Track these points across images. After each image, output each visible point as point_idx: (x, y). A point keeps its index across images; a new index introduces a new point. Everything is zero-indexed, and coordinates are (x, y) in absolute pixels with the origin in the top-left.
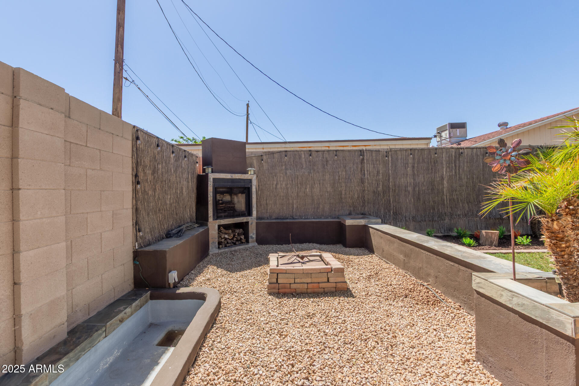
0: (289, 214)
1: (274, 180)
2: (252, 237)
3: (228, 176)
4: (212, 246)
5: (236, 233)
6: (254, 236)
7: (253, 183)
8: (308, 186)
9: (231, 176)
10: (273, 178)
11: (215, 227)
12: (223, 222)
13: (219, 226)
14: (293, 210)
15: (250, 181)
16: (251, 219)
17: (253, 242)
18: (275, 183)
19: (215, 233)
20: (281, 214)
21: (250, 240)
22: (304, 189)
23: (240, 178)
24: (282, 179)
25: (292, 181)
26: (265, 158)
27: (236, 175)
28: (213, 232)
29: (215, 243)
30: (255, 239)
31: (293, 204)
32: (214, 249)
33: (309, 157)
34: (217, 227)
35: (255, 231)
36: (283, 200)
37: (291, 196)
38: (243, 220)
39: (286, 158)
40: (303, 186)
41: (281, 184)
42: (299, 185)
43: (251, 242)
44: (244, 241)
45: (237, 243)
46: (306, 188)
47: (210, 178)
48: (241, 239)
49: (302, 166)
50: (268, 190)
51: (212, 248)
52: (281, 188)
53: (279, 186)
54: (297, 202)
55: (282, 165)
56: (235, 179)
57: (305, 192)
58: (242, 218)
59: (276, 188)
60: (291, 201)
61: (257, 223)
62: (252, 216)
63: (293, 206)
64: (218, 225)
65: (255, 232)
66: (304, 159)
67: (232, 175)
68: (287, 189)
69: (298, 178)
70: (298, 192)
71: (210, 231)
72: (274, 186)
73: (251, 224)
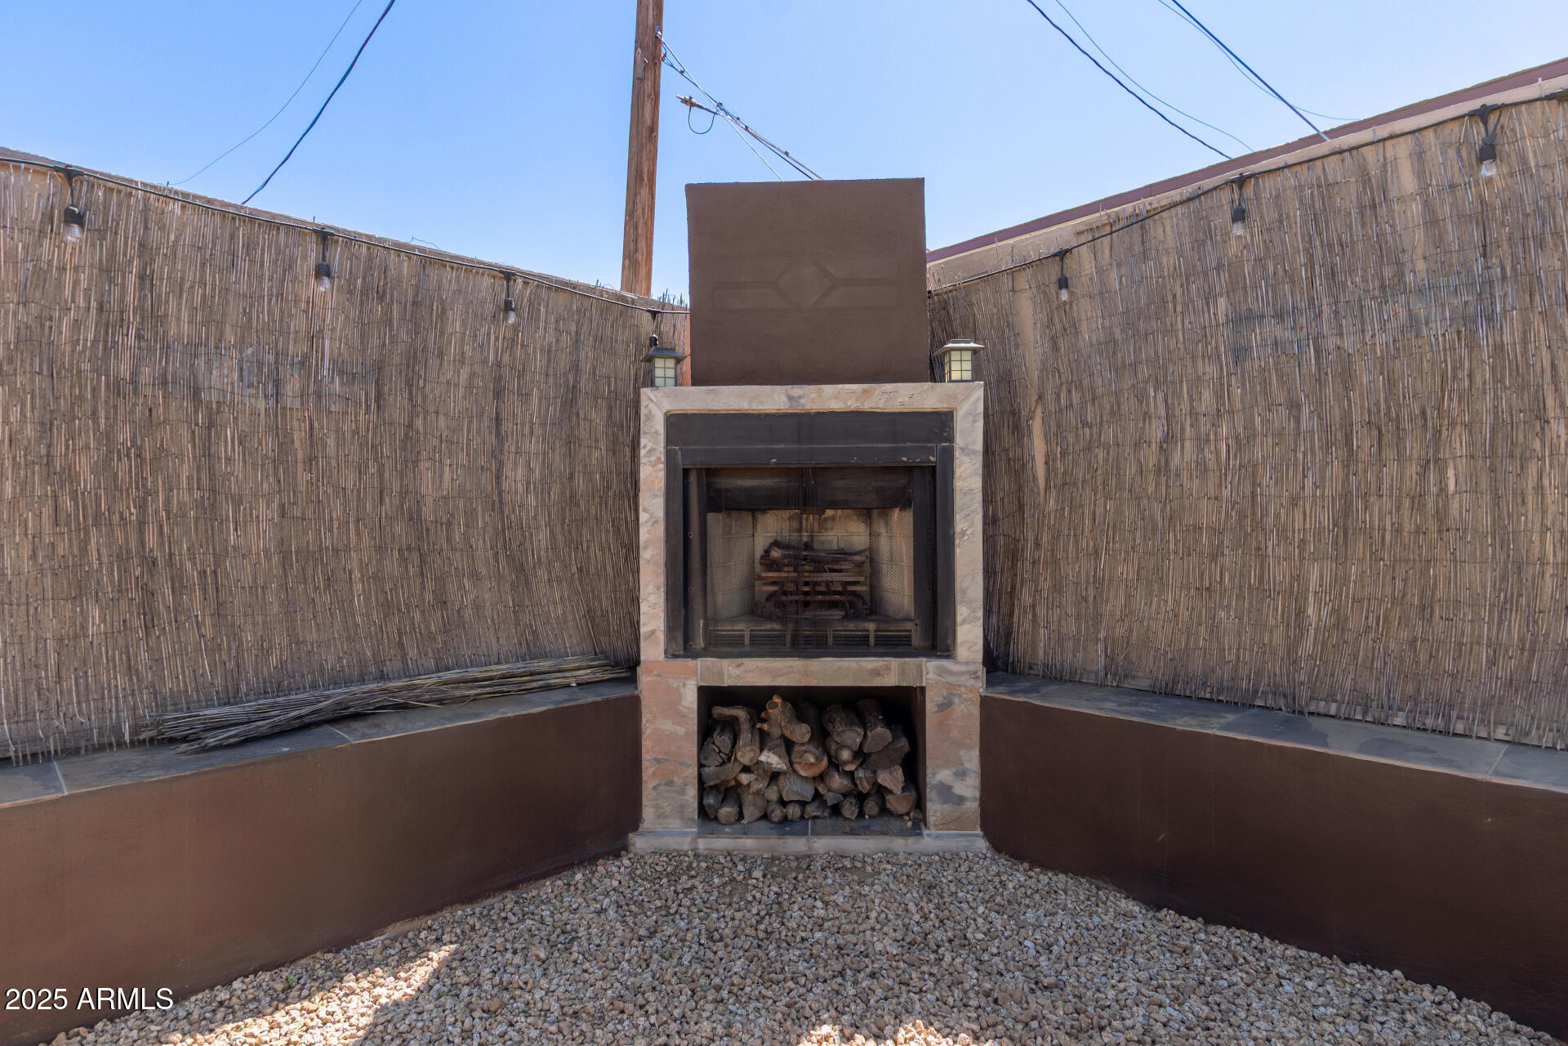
0: (1258, 674)
1: (1146, 416)
2: (946, 792)
3: (771, 399)
4: (657, 807)
5: (842, 746)
6: (969, 788)
7: (959, 441)
8: (1458, 443)
9: (790, 398)
10: (1141, 398)
11: (680, 697)
12: (735, 671)
13: (711, 697)
14: (1292, 647)
15: (941, 423)
16: (942, 671)
17: (959, 823)
18: (1156, 431)
19: (681, 731)
20: (1197, 665)
21: (935, 808)
22: (1413, 469)
23: (852, 405)
24: (1207, 400)
25: (1294, 406)
26: (1084, 264)
27: (829, 389)
28: (667, 726)
29: (682, 792)
30: (973, 806)
31: (1296, 596)
32: (675, 824)
33: (1473, 171)
34: (690, 699)
35: (975, 753)
36: (1214, 557)
37: (1283, 533)
38: (876, 673)
39: (1238, 230)
40: (1400, 441)
41: (1201, 442)
42: (1364, 442)
43: (945, 824)
44: (899, 802)
45: (849, 809)
46: (1433, 462)
47: (650, 417)
48: (881, 791)
49: (1388, 272)
50: (1105, 484)
51: (661, 816)
52: (1202, 469)
53: (1183, 456)
54: (1341, 581)
55: (1209, 297)
56: (819, 414)
57: (1418, 500)
58: (870, 663)
59: (1162, 469)
60: (1279, 573)
61: (985, 702)
62: (948, 657)
63: (1300, 612)
64: (702, 690)
65: (972, 759)
66: (1416, 208)
67: (797, 390)
68: (1251, 472)
69: (1347, 377)
70: (1346, 495)
71: (646, 717)
72: (1151, 457)
73: (946, 706)
